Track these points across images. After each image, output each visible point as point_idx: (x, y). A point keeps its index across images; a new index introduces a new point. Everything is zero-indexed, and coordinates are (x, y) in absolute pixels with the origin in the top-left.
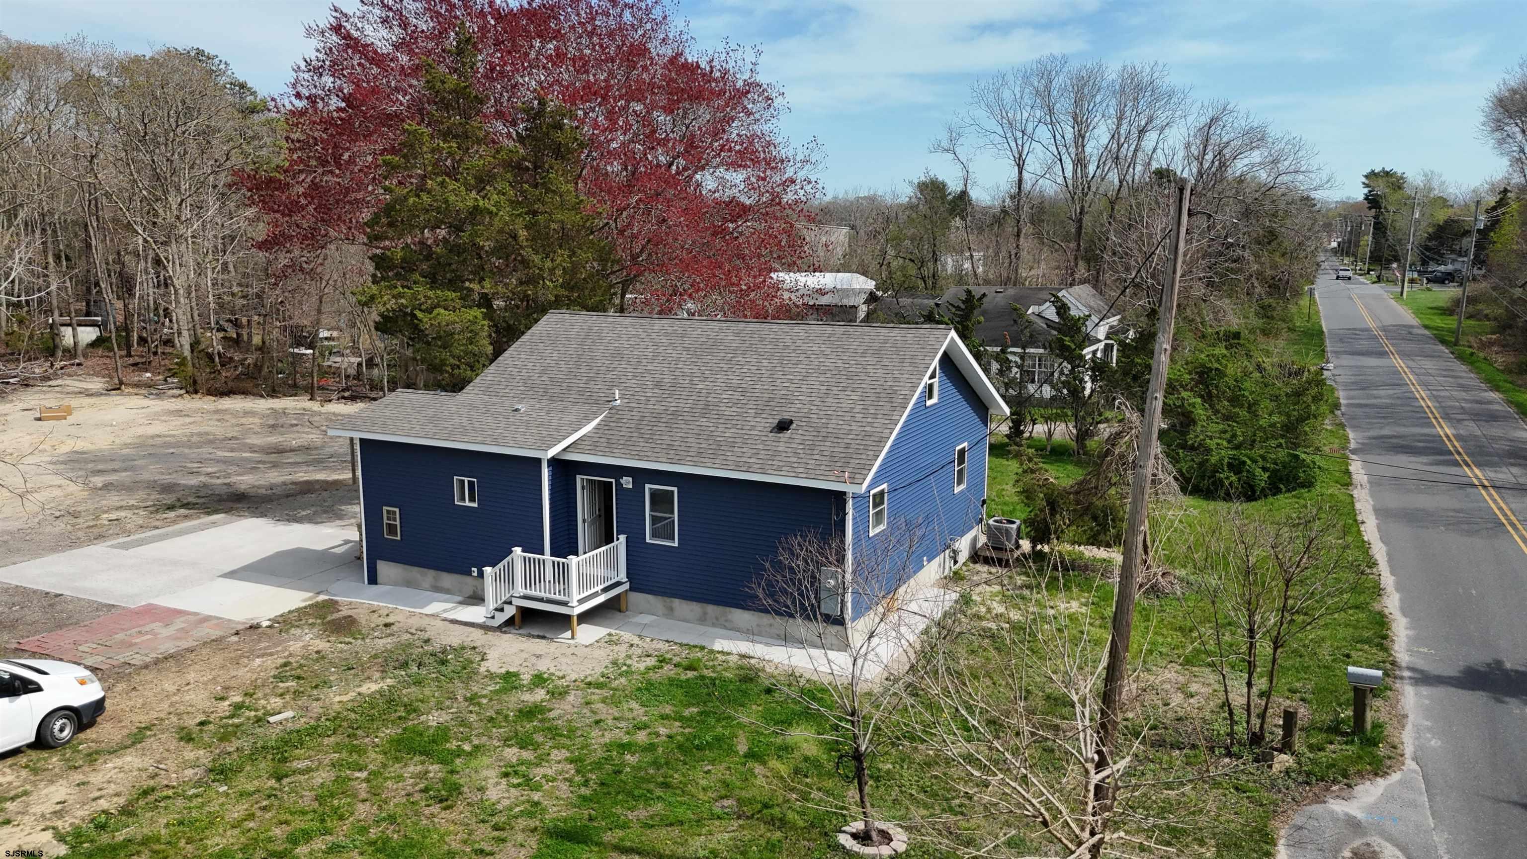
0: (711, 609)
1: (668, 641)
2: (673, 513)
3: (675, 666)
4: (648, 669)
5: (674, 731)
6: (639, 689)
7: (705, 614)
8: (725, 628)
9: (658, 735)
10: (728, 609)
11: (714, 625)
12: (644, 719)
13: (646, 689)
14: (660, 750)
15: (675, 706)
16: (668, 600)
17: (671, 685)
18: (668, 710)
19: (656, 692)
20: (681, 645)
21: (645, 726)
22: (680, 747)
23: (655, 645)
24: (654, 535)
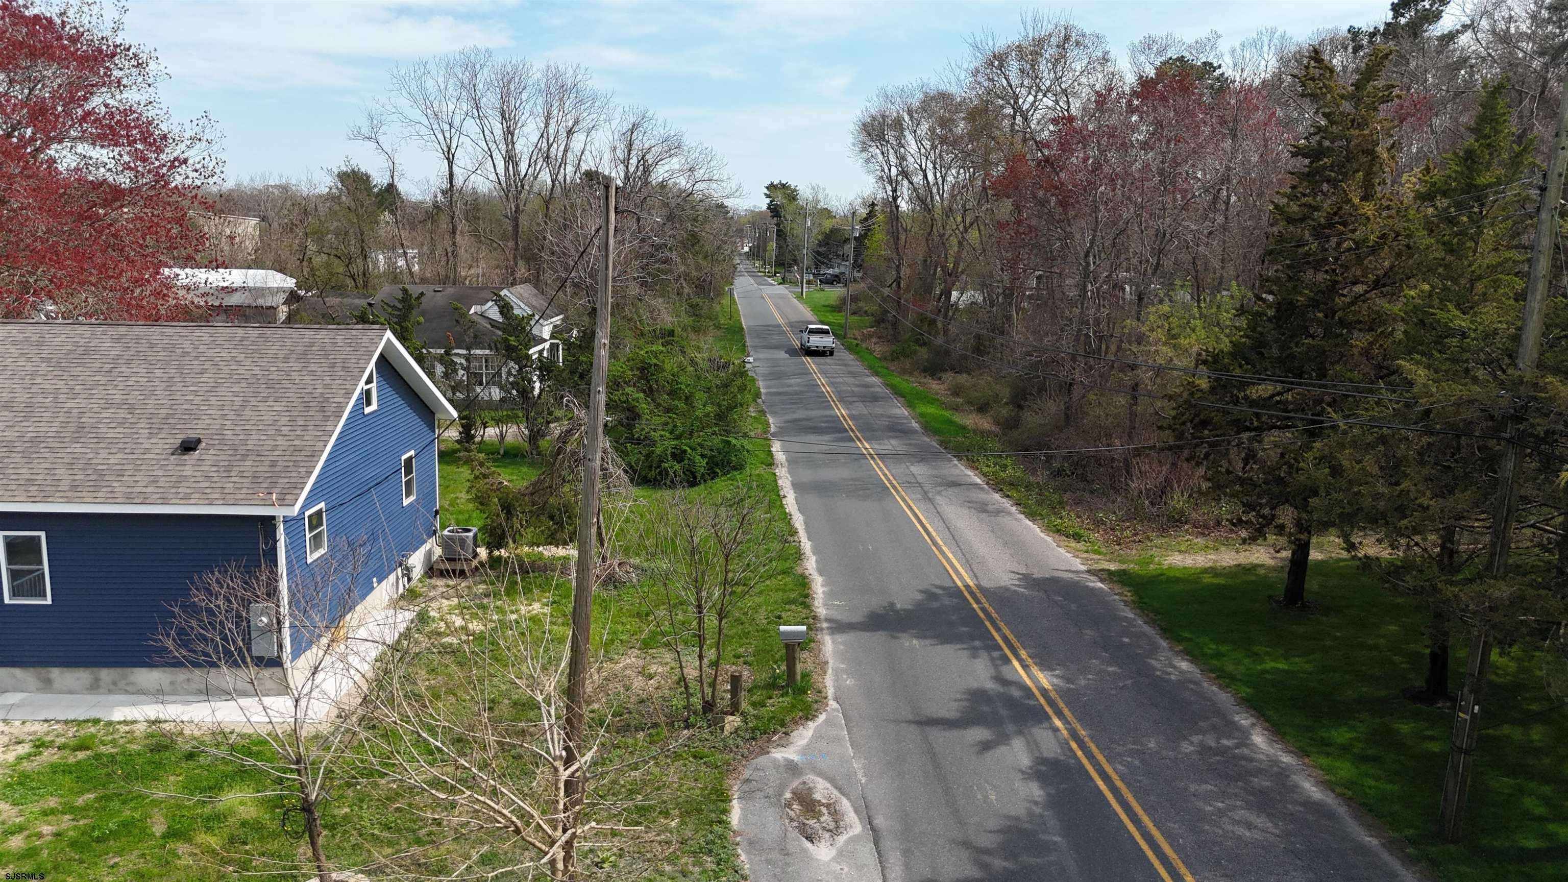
0: (106, 674)
1: (46, 721)
2: (40, 562)
3: (59, 748)
4: (20, 759)
5: (64, 826)
6: (9, 785)
7: (97, 680)
8: (127, 692)
9: (40, 836)
10: (129, 670)
11: (110, 692)
12: (18, 820)
13: (20, 784)
14: (45, 854)
15: (62, 796)
16: (43, 671)
17: (54, 773)
18: (52, 802)
19: (34, 784)
20: (66, 722)
21: (20, 829)
22: (73, 844)
23: (29, 728)
24: (15, 593)
